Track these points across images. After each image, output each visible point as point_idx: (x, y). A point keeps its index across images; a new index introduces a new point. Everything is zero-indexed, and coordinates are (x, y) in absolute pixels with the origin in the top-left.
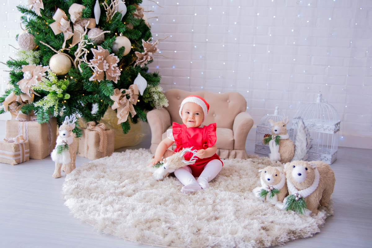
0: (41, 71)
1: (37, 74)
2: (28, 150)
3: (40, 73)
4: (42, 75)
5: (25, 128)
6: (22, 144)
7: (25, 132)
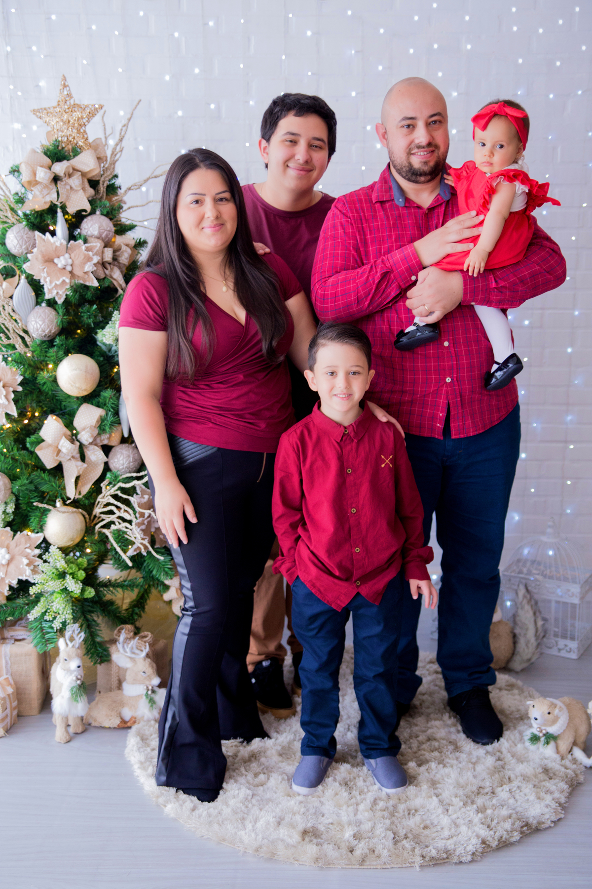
0: (28, 545)
1: (22, 552)
2: (15, 704)
3: (28, 550)
4: (33, 554)
5: (5, 658)
6: (9, 695)
7: (6, 667)
